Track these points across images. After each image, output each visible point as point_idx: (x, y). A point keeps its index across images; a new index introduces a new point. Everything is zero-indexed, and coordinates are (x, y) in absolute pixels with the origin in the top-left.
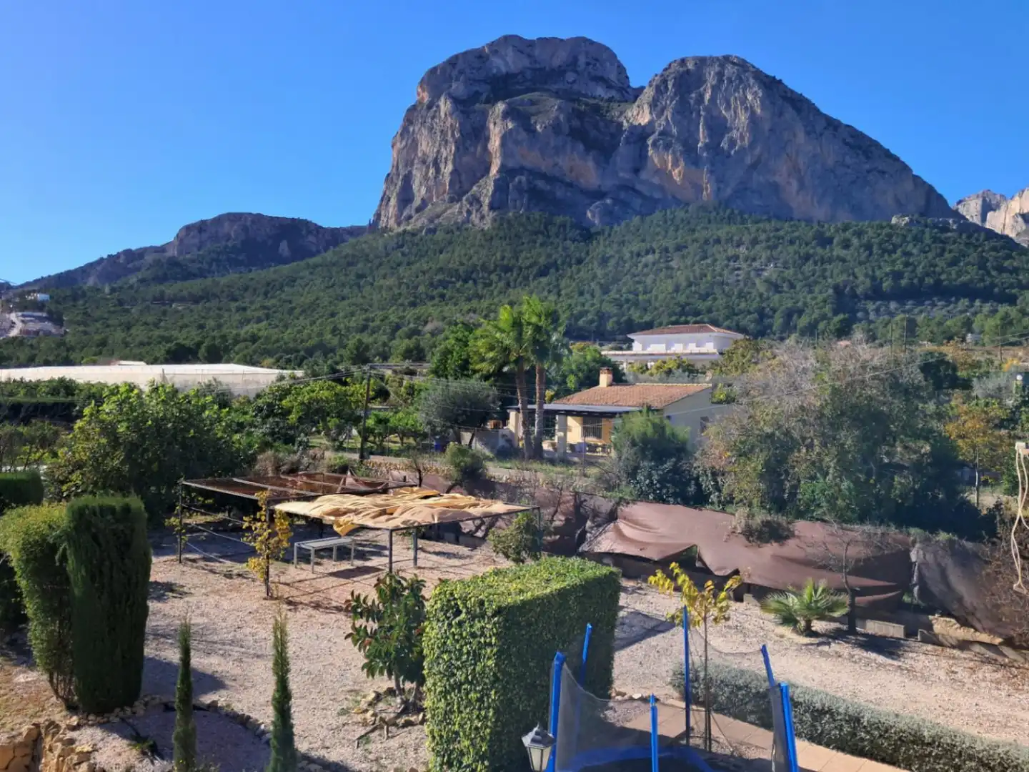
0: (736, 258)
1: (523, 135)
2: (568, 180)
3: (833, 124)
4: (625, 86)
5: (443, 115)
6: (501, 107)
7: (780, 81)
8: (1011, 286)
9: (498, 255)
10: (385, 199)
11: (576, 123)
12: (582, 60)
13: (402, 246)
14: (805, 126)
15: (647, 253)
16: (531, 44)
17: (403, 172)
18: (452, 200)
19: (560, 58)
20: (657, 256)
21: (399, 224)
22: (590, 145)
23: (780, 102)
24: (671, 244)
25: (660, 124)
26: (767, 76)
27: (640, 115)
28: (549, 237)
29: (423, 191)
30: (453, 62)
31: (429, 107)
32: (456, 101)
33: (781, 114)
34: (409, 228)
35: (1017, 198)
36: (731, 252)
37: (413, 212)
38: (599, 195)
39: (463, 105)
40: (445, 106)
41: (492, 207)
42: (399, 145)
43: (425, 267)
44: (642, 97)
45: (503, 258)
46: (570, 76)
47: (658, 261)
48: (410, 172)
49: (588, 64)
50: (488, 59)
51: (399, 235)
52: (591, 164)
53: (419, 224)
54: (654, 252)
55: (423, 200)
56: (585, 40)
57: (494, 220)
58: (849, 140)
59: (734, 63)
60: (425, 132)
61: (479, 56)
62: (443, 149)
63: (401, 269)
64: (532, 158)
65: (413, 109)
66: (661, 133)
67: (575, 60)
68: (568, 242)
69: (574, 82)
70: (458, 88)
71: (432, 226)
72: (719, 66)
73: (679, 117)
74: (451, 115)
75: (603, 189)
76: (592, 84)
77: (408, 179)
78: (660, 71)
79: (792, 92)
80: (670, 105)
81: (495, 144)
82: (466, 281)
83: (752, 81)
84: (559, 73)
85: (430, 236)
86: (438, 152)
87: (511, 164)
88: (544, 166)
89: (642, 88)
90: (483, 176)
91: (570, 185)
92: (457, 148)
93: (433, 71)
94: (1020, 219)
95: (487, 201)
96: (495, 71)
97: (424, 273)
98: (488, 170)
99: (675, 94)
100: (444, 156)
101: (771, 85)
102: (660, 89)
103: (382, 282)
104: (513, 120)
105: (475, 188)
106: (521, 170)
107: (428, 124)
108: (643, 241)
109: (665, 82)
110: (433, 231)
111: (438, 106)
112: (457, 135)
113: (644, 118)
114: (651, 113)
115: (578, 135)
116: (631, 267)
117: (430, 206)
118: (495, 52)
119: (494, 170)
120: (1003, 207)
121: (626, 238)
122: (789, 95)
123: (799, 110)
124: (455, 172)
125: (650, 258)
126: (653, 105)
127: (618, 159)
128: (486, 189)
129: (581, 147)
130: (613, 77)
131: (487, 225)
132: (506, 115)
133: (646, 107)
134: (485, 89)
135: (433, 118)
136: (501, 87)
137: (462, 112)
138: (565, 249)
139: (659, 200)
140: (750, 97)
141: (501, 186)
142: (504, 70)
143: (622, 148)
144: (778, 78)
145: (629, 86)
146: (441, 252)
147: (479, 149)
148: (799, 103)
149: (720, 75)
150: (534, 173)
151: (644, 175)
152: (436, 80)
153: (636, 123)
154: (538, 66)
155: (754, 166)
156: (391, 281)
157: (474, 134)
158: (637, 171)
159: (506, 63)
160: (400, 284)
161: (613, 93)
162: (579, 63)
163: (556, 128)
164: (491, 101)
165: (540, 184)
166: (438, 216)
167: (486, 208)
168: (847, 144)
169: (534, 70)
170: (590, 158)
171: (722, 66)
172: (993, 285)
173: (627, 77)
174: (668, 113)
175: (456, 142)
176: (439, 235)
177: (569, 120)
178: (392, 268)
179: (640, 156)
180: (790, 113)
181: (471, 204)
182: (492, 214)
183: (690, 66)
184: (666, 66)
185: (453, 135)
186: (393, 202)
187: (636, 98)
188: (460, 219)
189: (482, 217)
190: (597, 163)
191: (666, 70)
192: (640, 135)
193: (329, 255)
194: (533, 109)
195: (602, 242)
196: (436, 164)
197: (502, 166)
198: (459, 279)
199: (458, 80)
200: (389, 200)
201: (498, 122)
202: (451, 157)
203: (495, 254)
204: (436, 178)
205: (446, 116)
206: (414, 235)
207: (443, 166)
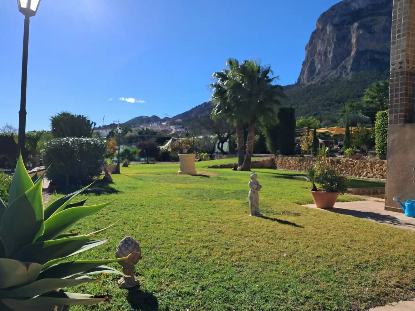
1: (368, 35)
5: (328, 32)
6: (356, 25)
9: (355, 91)
10: (302, 72)
13: (310, 91)
17: (310, 60)
18: (333, 69)
21: (308, 82)
29: (319, 66)
30: (333, 8)
31: (322, 30)
32: (334, 25)
34: (313, 83)
37: (314, 76)
39: (337, 27)
40: (329, 28)
41: (352, 70)
42: (309, 49)
43: (321, 98)
45: (357, 91)
48: (313, 59)
50: (349, 4)
51: (308, 86)
53: (318, 80)
55: (319, 70)
57: (353, 75)
60: (320, 41)
62: (328, 48)
63: (310, 100)
64: (372, 45)
65: (314, 33)
70: (336, 20)
71: (324, 81)
74: (332, 32)
77: (313, 63)
81: (354, 40)
82: (340, 103)
85: (323, 85)
86: (326, 49)
87: (361, 49)
88: (379, 48)
90: (347, 56)
92: (335, 46)
93: (324, 14)
95: (349, 67)
96: (353, 9)
97: (320, 101)
98: (350, 53)
100: (329, 50)
103: (302, 106)
104: (362, 29)
105: (343, 62)
106: (367, 51)
107: (321, 38)
110: (324, 83)
111: (326, 29)
112: (335, 40)
117: (322, 72)
119: (353, 53)
124: (334, 56)
128: (349, 62)
131: (350, 77)
132: (359, 28)
134: (348, 18)
135: (324, 35)
136: (357, 16)
137: (337, 30)
141: (356, 60)
142: (357, 7)
146: (328, 92)
147: (346, 44)
150: (374, 52)
152: (325, 18)
154: (375, 3)
156: (306, 105)
157: (343, 39)
159: (359, 4)
160: (310, 106)
164: (351, 23)
165: (377, 56)
166: (326, 76)
167: (349, 70)
169: (373, 5)
175: (334, 43)
176: (327, 84)
178: (306, 100)
181: (342, 69)
182: (352, 73)
185: (333, 40)
186: (306, 72)
188: (336, 76)
189: (347, 74)
194: (373, 23)
196: (325, 54)
197: (357, 51)
198: (336, 102)
199: (335, 16)
200: (304, 72)
201: (355, 31)
202: (332, 51)
203: (354, 90)
204: (325, 60)
205: (330, 33)
206: (315, 85)
207: (328, 55)
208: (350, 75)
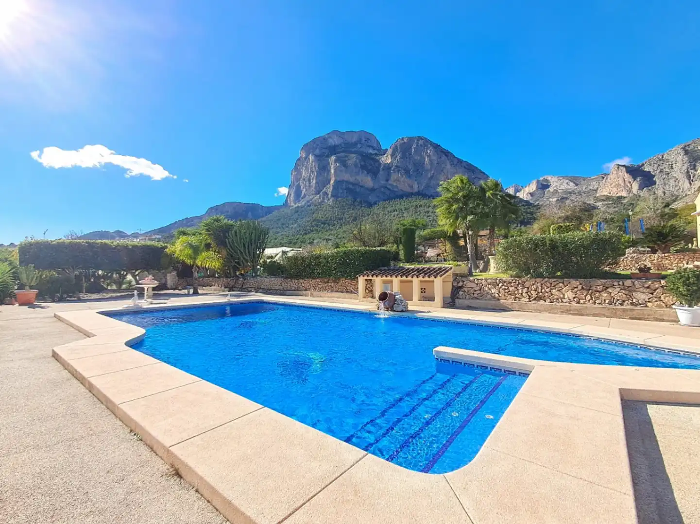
0: (428, 212)
1: (343, 168)
2: (360, 184)
3: (460, 161)
6: (333, 158)
7: (439, 146)
8: (530, 219)
10: (289, 195)
11: (363, 163)
12: (364, 140)
13: (298, 212)
14: (450, 162)
15: (394, 211)
16: (343, 133)
17: (296, 184)
18: (316, 194)
19: (355, 139)
21: (295, 204)
22: (369, 171)
23: (440, 153)
24: (403, 208)
25: (395, 163)
26: (434, 143)
27: (387, 159)
28: (355, 206)
29: (304, 190)
30: (314, 141)
31: (306, 158)
32: (316, 156)
33: (440, 158)
34: (300, 205)
35: (527, 187)
36: (427, 210)
37: (301, 199)
38: (373, 190)
39: (319, 158)
40: (311, 158)
41: (332, 196)
42: (294, 174)
43: (309, 219)
44: (388, 152)
45: (338, 215)
46: (359, 146)
48: (299, 184)
49: (366, 140)
50: (327, 139)
51: (296, 207)
52: (369, 178)
53: (304, 203)
54: (397, 211)
55: (304, 194)
56: (365, 132)
57: (333, 201)
58: (466, 167)
59: (422, 139)
60: (304, 168)
61: (324, 139)
62: (311, 174)
63: (298, 220)
64: (346, 177)
65: (299, 160)
66: (395, 166)
67: (361, 139)
68: (363, 208)
69: (361, 148)
70: (317, 152)
71: (309, 204)
73: (402, 160)
75: (375, 188)
76: (368, 148)
77: (298, 187)
78: (394, 143)
79: (444, 149)
80: (399, 155)
81: (332, 171)
82: (325, 224)
83: (429, 146)
84: (355, 144)
85: (309, 208)
86: (310, 176)
87: (338, 179)
88: (352, 180)
89: (387, 150)
90: (327, 184)
91: (362, 187)
92: (317, 174)
93: (306, 145)
94: (529, 195)
95: (330, 193)
96: (330, 144)
97: (308, 221)
98: (330, 181)
99: (401, 151)
100: (312, 177)
101: (436, 147)
102: (395, 150)
103: (292, 226)
104: (338, 162)
105: (325, 189)
106: (343, 181)
107: (305, 165)
108: (392, 207)
109: (396, 146)
110: (309, 206)
111: (309, 159)
112: (317, 169)
113: (389, 161)
114: (391, 159)
115: (363, 167)
116: (388, 217)
117: (307, 196)
118: (330, 137)
119: (332, 182)
120: (522, 191)
121: (385, 206)
123: (446, 155)
124: (317, 183)
125: (396, 213)
126: (392, 156)
127: (380, 176)
128: (329, 189)
129: (366, 172)
130: (375, 145)
131: (331, 202)
132: (336, 161)
133: (389, 156)
134: (327, 152)
135: (307, 163)
136: (333, 150)
137: (318, 160)
138: (362, 211)
140: (429, 152)
141: (335, 188)
142: (333, 144)
143: (381, 172)
144: (439, 144)
145: (381, 149)
146: (313, 214)
147: (326, 174)
148: (447, 154)
149: (417, 143)
150: (348, 182)
151: (390, 182)
152: (308, 148)
153: (386, 162)
154: (346, 142)
155: (432, 177)
156: (295, 225)
157: (323, 168)
158: (387, 180)
159: (334, 141)
160: (299, 226)
161: (376, 152)
163: (356, 165)
164: (329, 156)
165: (351, 186)
166: (311, 200)
167: (330, 196)
168: (465, 168)
169: (345, 143)
170: (369, 176)
171: (418, 140)
172: (524, 219)
173: (381, 146)
174: (398, 158)
175: (317, 172)
176: (312, 207)
177: (360, 162)
178: (294, 220)
179: (388, 175)
180: (444, 157)
181: (324, 195)
182: (332, 198)
183: (405, 141)
184: (396, 140)
185: (315, 168)
186: (292, 195)
187: (385, 153)
188: (320, 200)
189: (329, 200)
190: (372, 178)
191: (396, 142)
192: (388, 167)
193: (269, 216)
194: (346, 159)
195: (376, 207)
196: (309, 180)
197: (335, 180)
198: (322, 223)
199: (316, 148)
200: (291, 195)
201: (333, 163)
202: (315, 177)
203: (335, 213)
204: (309, 186)
205: (312, 162)
206: (302, 208)
207: (312, 181)
208: (331, 200)
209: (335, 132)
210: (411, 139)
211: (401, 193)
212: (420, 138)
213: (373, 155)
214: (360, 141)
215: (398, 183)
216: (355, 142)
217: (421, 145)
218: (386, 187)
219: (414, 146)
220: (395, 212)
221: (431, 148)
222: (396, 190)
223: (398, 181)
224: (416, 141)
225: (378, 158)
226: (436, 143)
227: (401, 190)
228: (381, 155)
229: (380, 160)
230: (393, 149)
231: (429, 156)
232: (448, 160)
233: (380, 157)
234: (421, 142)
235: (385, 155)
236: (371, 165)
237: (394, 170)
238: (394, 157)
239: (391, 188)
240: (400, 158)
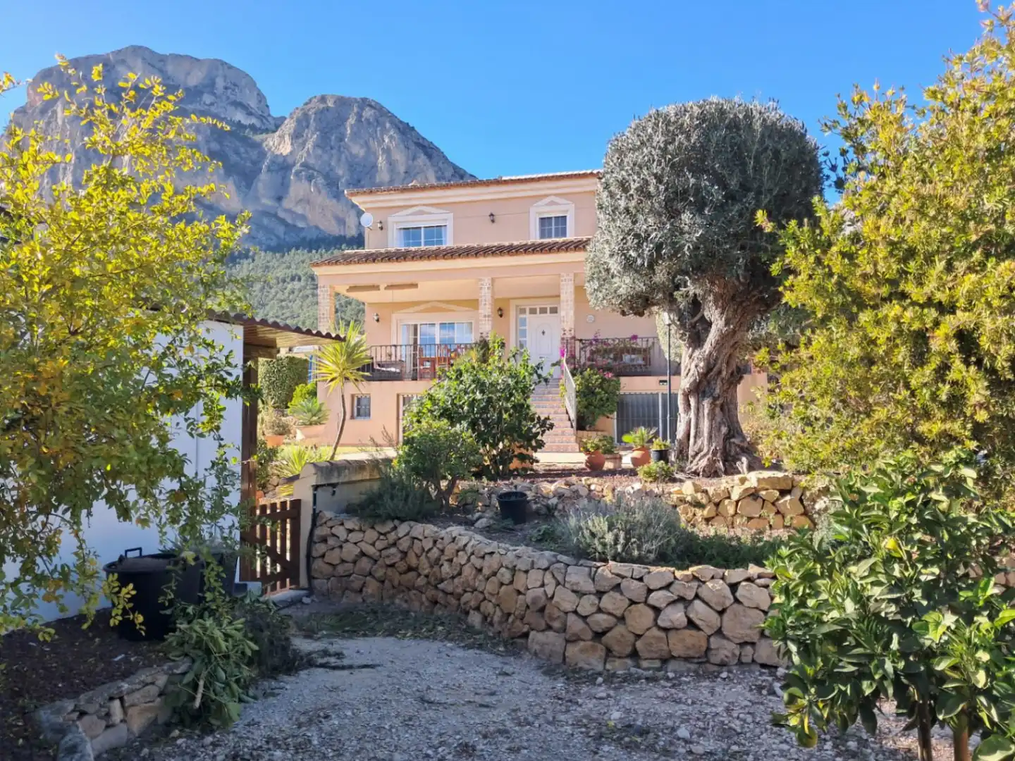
2: (207, 203)
4: (265, 115)
5: (60, 122)
7: (413, 128)
11: (215, 146)
12: (220, 83)
14: (436, 172)
15: (293, 279)
16: (163, 59)
19: (195, 79)
20: (302, 283)
22: (230, 170)
23: (413, 147)
25: (302, 156)
26: (401, 122)
27: (280, 145)
31: (43, 111)
33: (414, 159)
40: (62, 112)
44: (283, 127)
46: (207, 98)
47: (305, 288)
49: (226, 88)
50: (115, 68)
52: (232, 187)
54: (300, 279)
56: (223, 63)
59: (370, 106)
61: (103, 64)
65: (22, 111)
66: (302, 165)
67: (212, 82)
69: (212, 104)
72: (359, 107)
73: (319, 152)
74: (70, 122)
76: (231, 109)
78: (301, 105)
79: (424, 139)
80: (312, 139)
83: (388, 125)
89: (284, 118)
91: (210, 207)
92: (78, 159)
99: (316, 130)
101: (405, 130)
102: (303, 122)
108: (289, 267)
109: (306, 115)
111: (54, 113)
113: (286, 149)
114: (292, 144)
116: (277, 293)
118: (124, 63)
121: (270, 265)
122: (421, 141)
123: (430, 157)
125: (297, 285)
126: (296, 136)
127: (260, 185)
129: (222, 171)
130: (253, 103)
133: (287, 138)
135: (48, 122)
139: (303, 229)
140: (386, 140)
143: (264, 176)
144: (411, 125)
145: (269, 115)
148: (428, 150)
149: (359, 116)
151: (287, 203)
153: (278, 153)
154: (171, 83)
158: (279, 199)
161: (253, 121)
162: (217, 86)
170: (230, 182)
171: (361, 108)
173: (267, 106)
174: (309, 145)
175: (76, 152)
177: (208, 142)
179: (282, 184)
180: (422, 159)
183: (330, 104)
184: (307, 100)
185: (73, 144)
187: (277, 127)
190: (238, 187)
191: (306, 104)
192: (283, 167)
195: (245, 266)
205: (64, 122)
207: (61, 177)
209: (137, 50)
210: (343, 102)
211: (313, 235)
212: (365, 103)
213: (245, 127)
214: (210, 86)
215: (308, 207)
216: (196, 87)
217: (367, 120)
218: (276, 216)
219: (352, 120)
220: (296, 283)
221: (392, 133)
222: (300, 224)
223: (308, 202)
224: (356, 110)
225: (258, 138)
226: (406, 121)
227: (317, 228)
228: (267, 131)
229: (264, 145)
230: (299, 121)
231: (387, 151)
232: (433, 165)
233: (264, 136)
234: (368, 113)
235: (277, 133)
236: (237, 153)
237: (297, 174)
238: (300, 140)
239: (290, 221)
240: (316, 146)
